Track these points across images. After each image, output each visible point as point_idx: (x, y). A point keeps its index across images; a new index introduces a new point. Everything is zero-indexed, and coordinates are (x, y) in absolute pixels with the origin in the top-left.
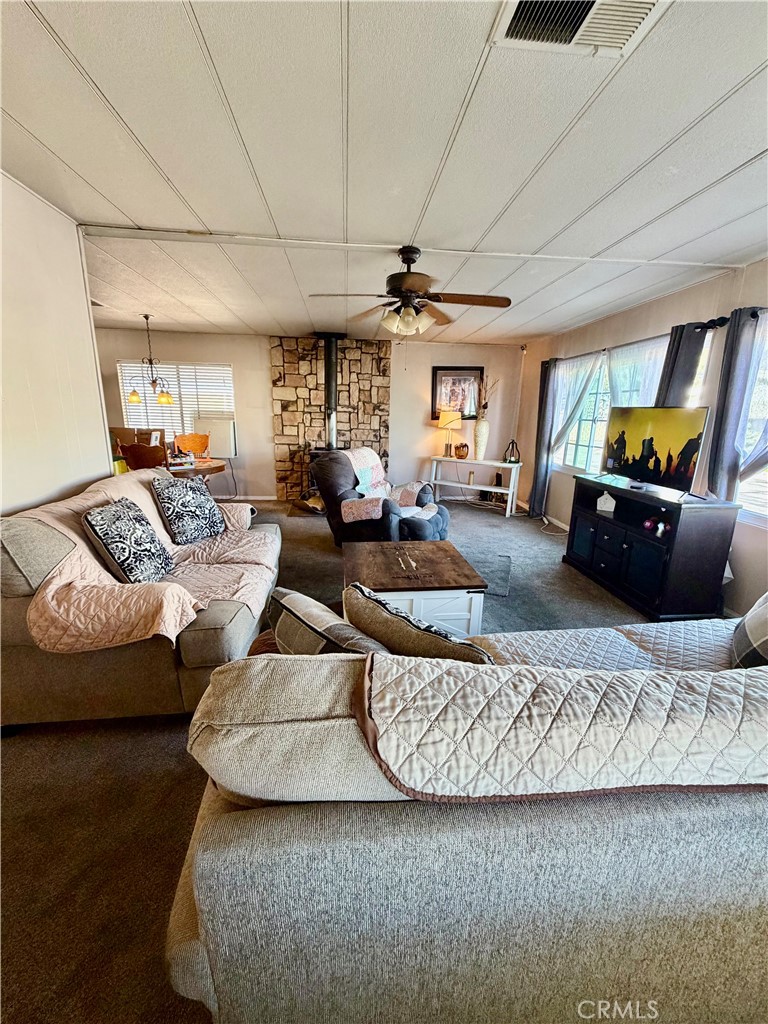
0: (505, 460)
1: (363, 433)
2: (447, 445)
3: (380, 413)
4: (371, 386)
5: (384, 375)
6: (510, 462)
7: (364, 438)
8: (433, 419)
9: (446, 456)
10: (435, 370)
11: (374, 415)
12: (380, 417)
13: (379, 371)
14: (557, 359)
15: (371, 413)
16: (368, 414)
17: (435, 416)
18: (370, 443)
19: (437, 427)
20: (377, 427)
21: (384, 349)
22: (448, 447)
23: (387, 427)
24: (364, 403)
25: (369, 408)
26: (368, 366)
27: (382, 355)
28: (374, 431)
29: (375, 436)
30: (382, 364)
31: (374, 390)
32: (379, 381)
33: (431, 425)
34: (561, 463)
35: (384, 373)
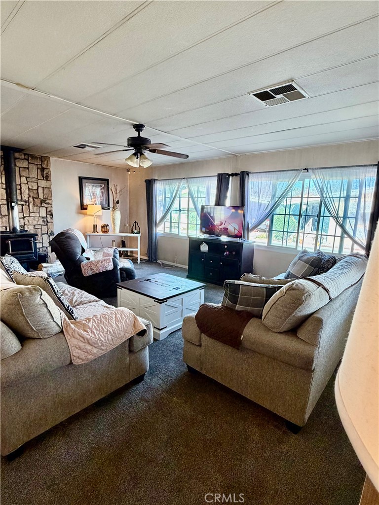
0: (133, 232)
1: (35, 220)
2: (94, 226)
3: (46, 206)
4: (38, 187)
5: (47, 180)
6: (136, 233)
7: (35, 223)
8: (82, 209)
9: (94, 231)
10: (81, 179)
11: (41, 206)
12: (46, 208)
13: (43, 176)
14: (155, 179)
15: (39, 205)
16: (37, 206)
17: (83, 207)
18: (40, 227)
19: (87, 214)
20: (44, 215)
21: (46, 162)
22: (95, 227)
23: (52, 215)
24: (33, 198)
25: (38, 202)
26: (34, 173)
27: (44, 166)
28: (43, 218)
29: (43, 221)
30: (45, 172)
31: (40, 190)
32: (43, 183)
33: (81, 213)
34: (163, 232)
35: (47, 178)
